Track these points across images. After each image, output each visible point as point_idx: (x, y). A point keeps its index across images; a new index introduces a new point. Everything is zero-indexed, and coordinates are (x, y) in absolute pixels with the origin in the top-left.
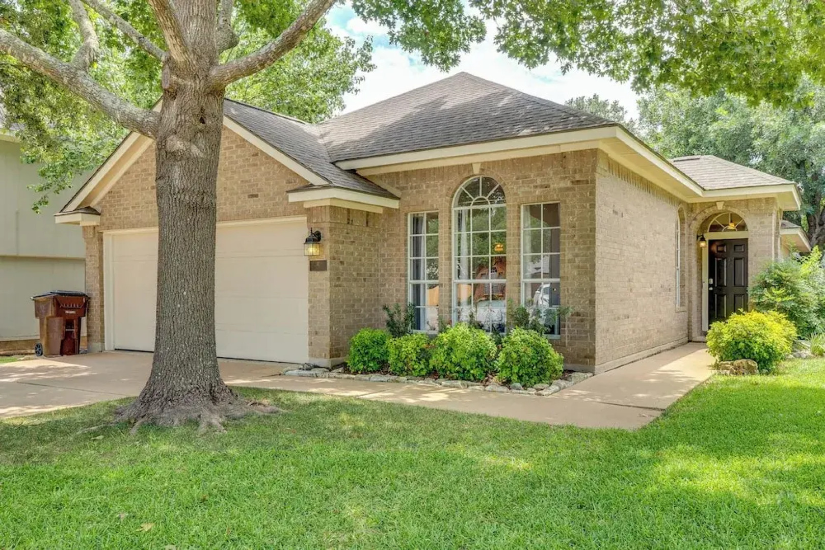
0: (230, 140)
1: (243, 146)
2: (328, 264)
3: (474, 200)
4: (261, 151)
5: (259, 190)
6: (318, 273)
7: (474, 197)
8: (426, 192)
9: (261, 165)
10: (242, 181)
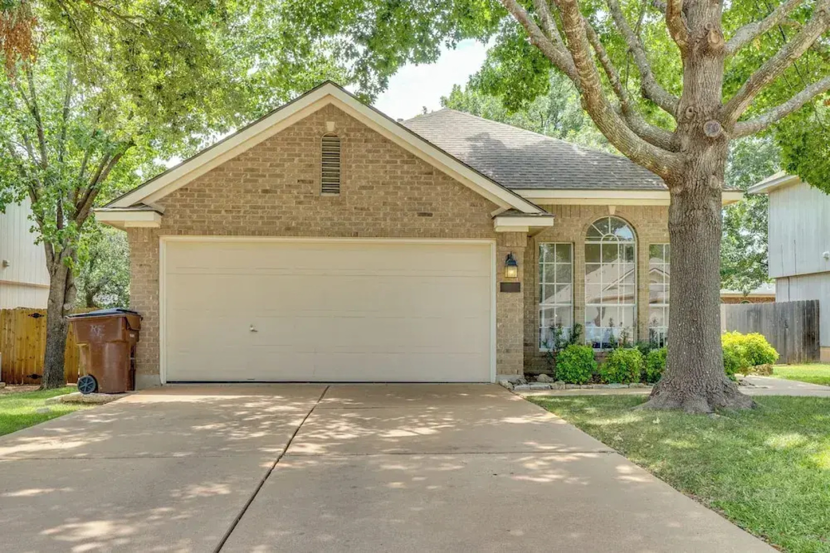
0: (392, 154)
1: (413, 163)
2: (522, 286)
3: (604, 236)
4: (437, 170)
5: (434, 209)
6: (509, 295)
7: (604, 234)
8: (562, 225)
9: (436, 184)
10: (410, 198)
